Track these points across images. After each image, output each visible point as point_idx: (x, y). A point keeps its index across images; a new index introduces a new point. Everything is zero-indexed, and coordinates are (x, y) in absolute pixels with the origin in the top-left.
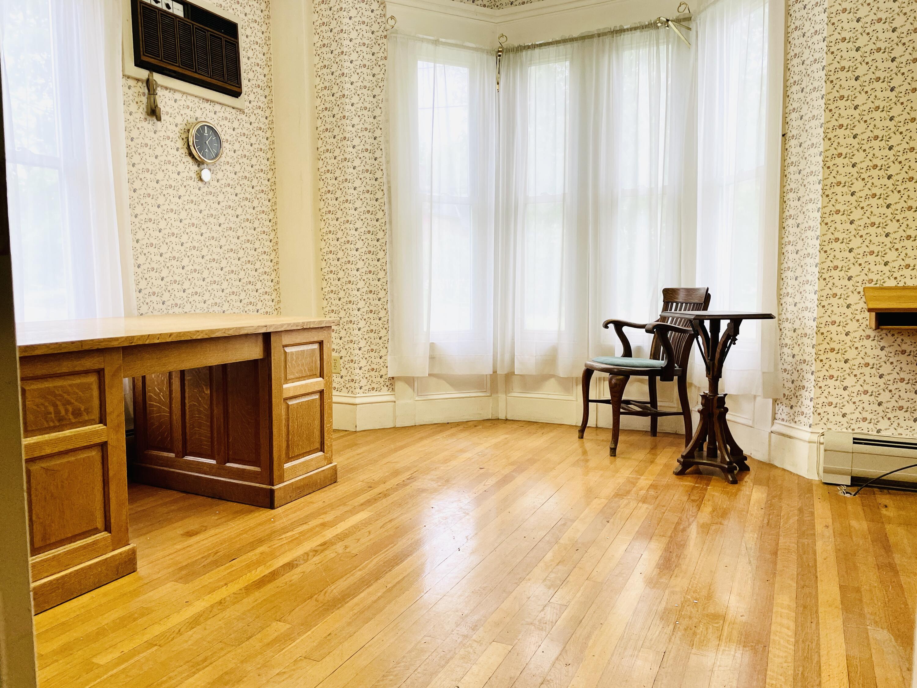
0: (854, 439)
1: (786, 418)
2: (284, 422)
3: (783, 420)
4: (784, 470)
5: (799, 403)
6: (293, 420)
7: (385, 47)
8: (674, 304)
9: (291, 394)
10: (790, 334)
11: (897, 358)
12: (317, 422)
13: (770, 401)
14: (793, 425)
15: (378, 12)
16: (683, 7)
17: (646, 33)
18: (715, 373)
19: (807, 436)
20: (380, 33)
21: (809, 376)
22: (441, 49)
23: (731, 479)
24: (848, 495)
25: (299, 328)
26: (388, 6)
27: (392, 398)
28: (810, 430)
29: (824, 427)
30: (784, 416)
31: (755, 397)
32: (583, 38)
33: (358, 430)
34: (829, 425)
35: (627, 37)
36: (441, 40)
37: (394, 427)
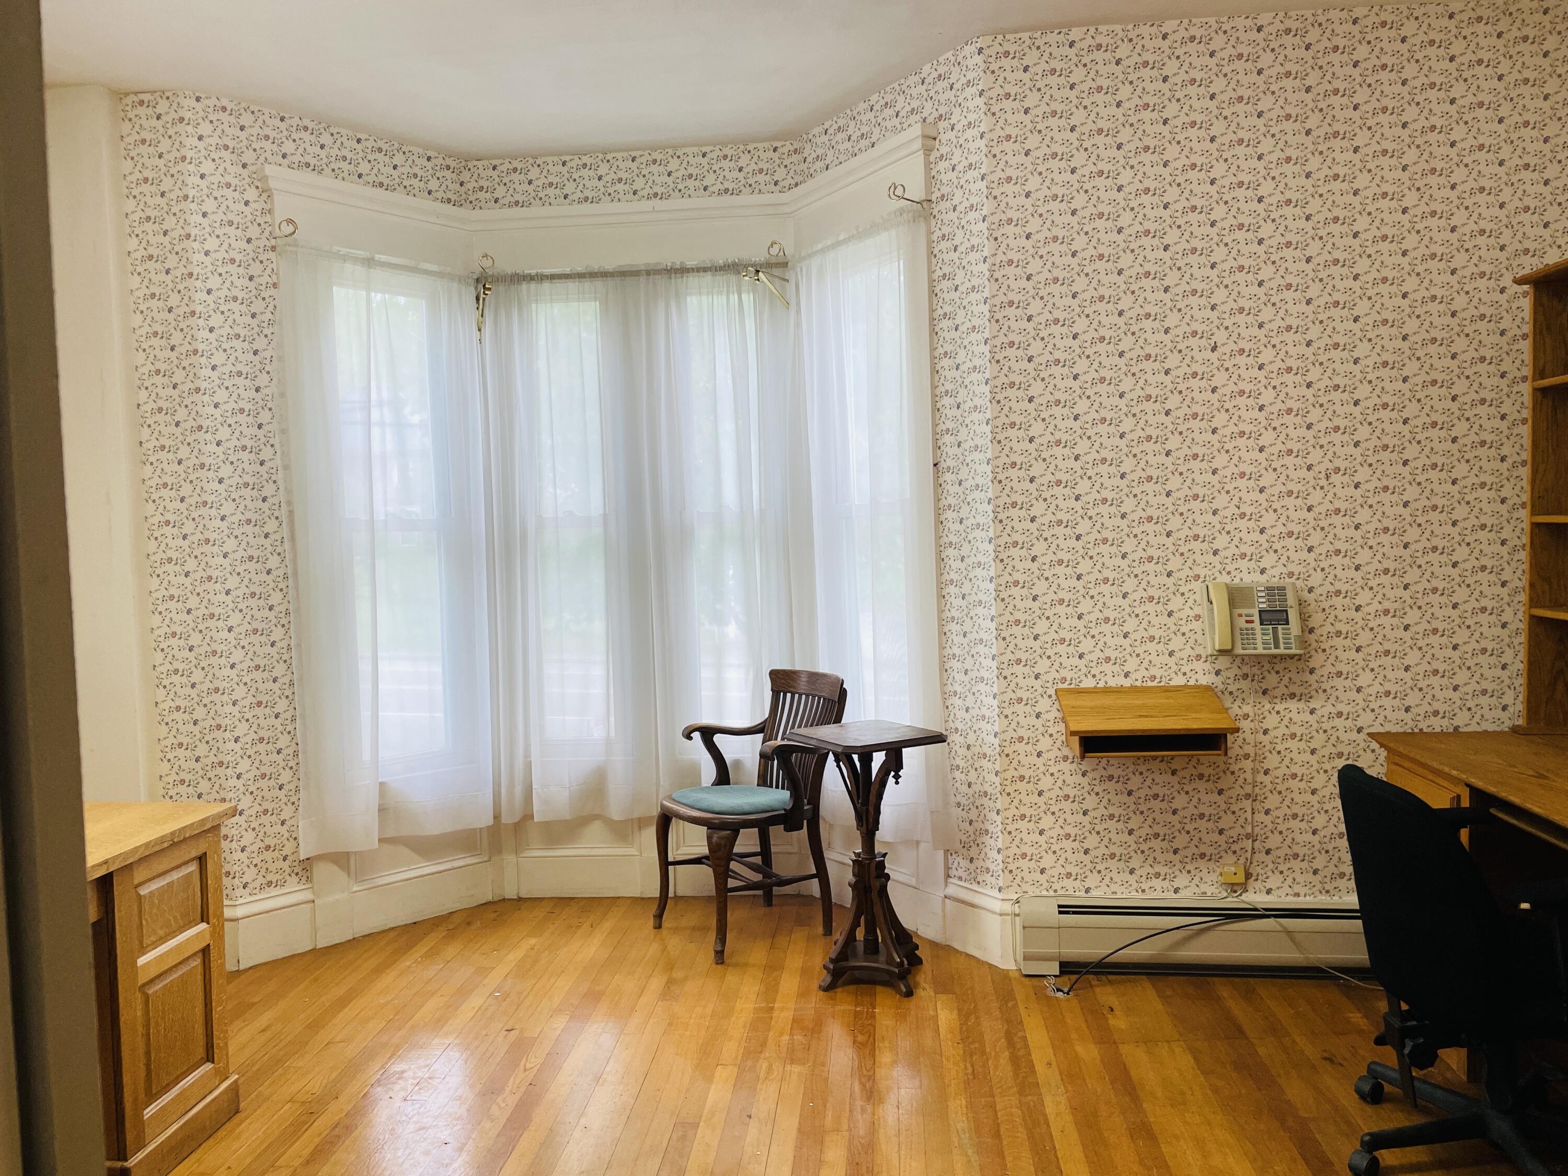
0: (1059, 906)
1: (964, 875)
2: (140, 1029)
3: (960, 878)
4: (968, 956)
5: (982, 855)
6: (157, 1023)
7: (274, 266)
8: (789, 695)
9: (153, 973)
10: (962, 751)
11: (1104, 786)
12: (199, 1010)
13: (941, 853)
14: (975, 887)
15: (258, 206)
16: (776, 247)
17: (721, 279)
18: (871, 826)
19: (997, 906)
20: (263, 242)
21: (993, 815)
22: (378, 274)
23: (904, 990)
24: (1060, 994)
25: (166, 845)
26: (276, 198)
27: (307, 895)
28: (1000, 896)
29: (1019, 890)
30: (960, 872)
31: (918, 842)
32: (623, 274)
33: (242, 967)
34: (1025, 887)
35: (693, 280)
36: (378, 257)
37: (313, 950)
